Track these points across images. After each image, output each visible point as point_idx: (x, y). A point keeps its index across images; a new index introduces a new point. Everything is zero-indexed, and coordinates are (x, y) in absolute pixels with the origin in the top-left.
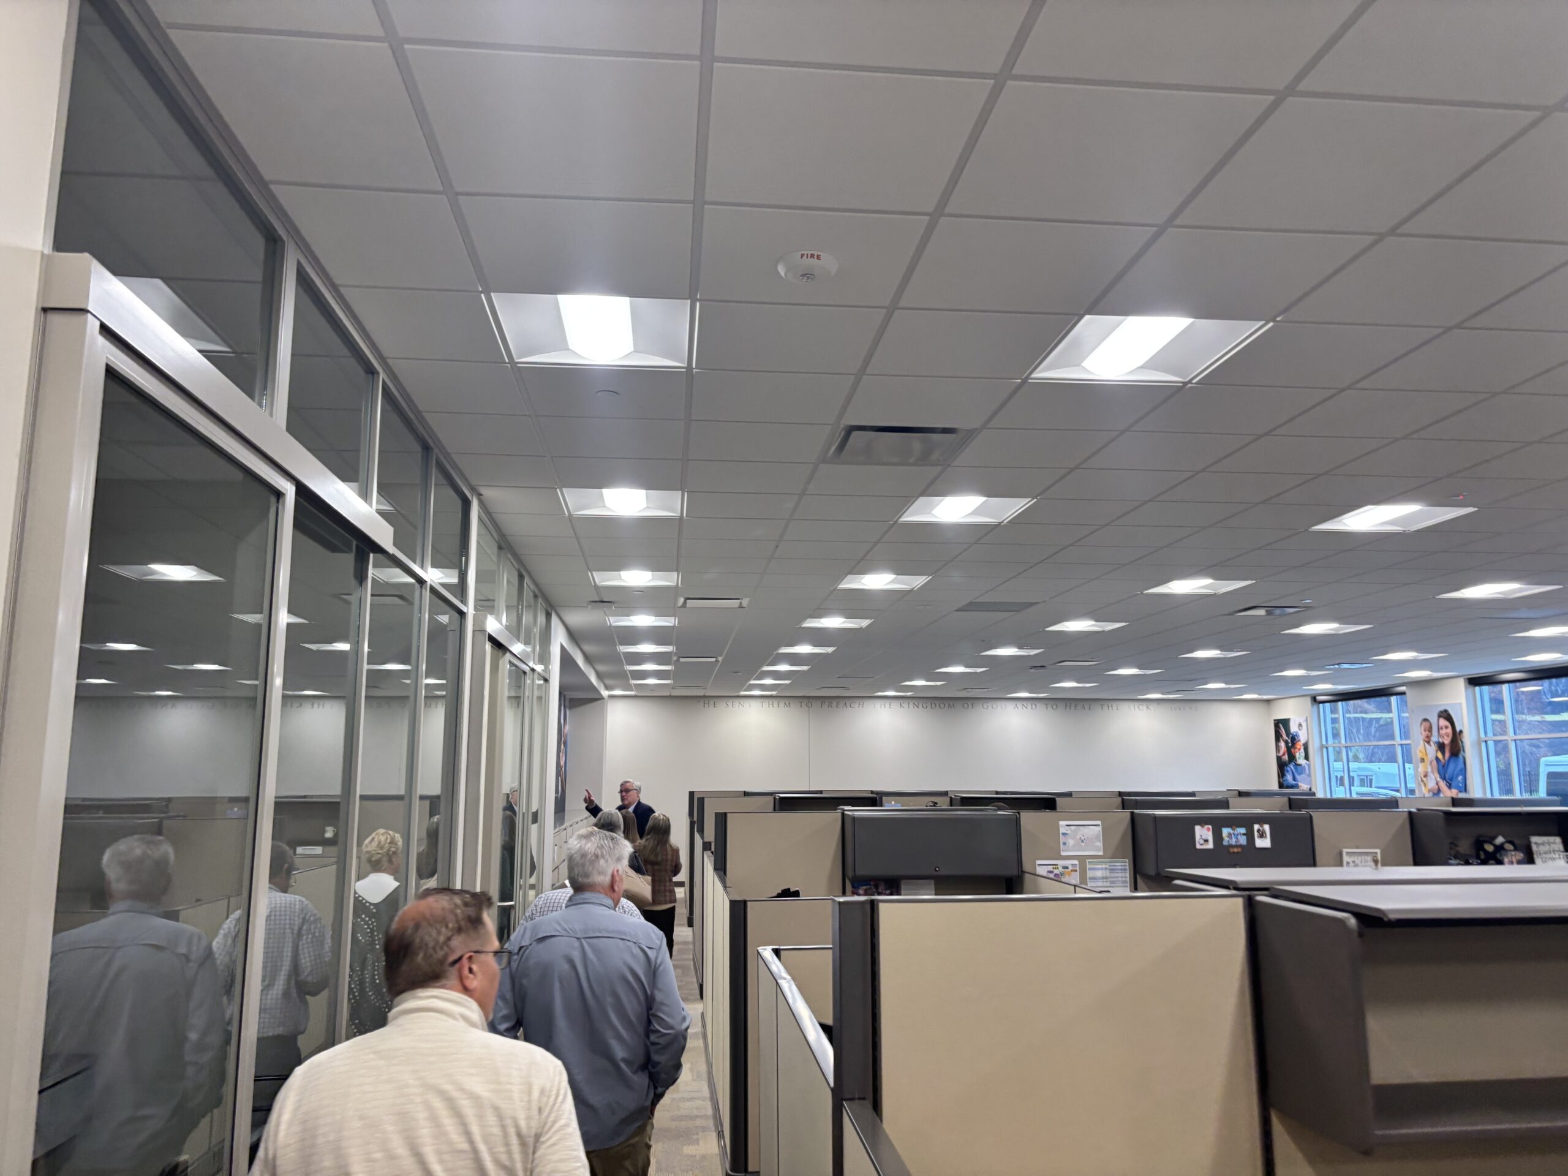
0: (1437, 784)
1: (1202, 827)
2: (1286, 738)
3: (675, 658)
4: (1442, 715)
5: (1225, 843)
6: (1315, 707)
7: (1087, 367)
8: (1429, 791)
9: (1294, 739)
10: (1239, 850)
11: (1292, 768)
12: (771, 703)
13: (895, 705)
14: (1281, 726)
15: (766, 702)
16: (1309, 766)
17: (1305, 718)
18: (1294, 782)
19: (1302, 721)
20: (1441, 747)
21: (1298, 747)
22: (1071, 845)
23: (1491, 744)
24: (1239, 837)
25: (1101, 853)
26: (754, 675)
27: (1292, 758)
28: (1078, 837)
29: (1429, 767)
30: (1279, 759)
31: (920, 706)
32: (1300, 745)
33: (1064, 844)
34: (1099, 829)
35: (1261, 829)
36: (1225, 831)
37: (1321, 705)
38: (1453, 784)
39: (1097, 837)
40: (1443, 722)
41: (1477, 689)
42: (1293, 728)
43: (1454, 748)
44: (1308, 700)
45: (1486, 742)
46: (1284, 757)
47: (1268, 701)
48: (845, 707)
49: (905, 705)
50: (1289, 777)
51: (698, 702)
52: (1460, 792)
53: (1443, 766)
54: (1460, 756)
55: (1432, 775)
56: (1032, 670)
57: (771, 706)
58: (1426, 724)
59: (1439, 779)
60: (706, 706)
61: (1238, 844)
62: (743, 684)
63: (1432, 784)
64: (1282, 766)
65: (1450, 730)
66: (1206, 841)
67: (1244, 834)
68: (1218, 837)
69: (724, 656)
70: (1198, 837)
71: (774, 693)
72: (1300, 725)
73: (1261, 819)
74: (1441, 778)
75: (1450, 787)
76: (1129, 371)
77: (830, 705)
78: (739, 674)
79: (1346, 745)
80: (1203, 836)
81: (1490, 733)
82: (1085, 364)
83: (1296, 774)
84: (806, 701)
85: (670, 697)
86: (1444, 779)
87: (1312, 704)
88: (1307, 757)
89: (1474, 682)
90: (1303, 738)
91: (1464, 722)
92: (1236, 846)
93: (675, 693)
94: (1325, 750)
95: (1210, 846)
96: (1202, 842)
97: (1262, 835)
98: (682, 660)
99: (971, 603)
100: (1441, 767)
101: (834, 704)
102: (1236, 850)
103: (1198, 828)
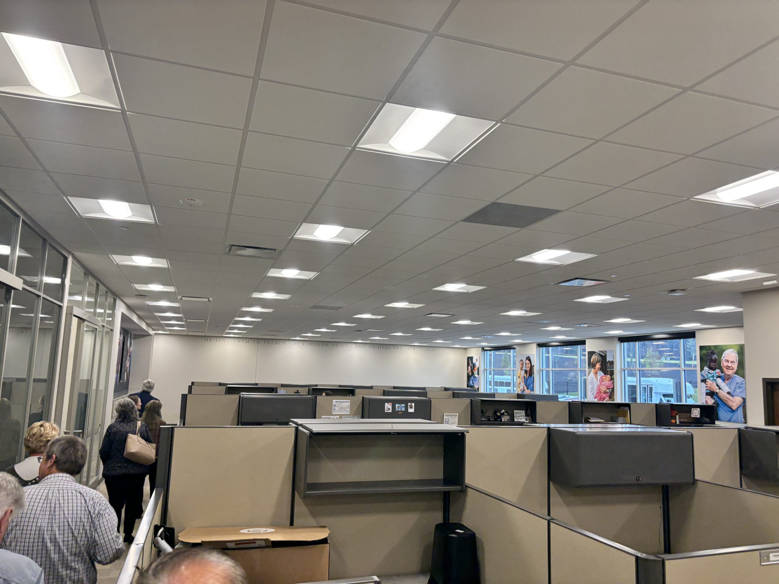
0: (523, 387)
1: (388, 403)
2: (471, 365)
3: (184, 320)
4: (527, 358)
5: (396, 410)
6: (483, 352)
7: (315, 235)
8: (521, 390)
9: (474, 365)
10: (402, 413)
11: (472, 378)
12: (239, 341)
13: (301, 344)
14: (470, 359)
15: (236, 341)
16: (479, 377)
17: (479, 357)
18: (473, 385)
19: (477, 357)
20: (526, 372)
21: (475, 369)
22: (337, 410)
23: (544, 372)
24: (402, 408)
25: (349, 413)
26: (227, 328)
27: (473, 374)
28: (340, 407)
29: (521, 380)
30: (468, 374)
31: (312, 345)
32: (476, 369)
33: (334, 409)
34: (349, 403)
35: (411, 405)
36: (397, 405)
37: (486, 352)
38: (529, 387)
39: (348, 406)
40: (528, 362)
41: (541, 348)
42: (474, 361)
43: (530, 373)
44: (481, 349)
45: (542, 370)
46: (470, 373)
47: (466, 348)
48: (276, 344)
49: (305, 344)
50: (471, 382)
51: (202, 338)
52: (531, 391)
53: (526, 380)
54: (532, 376)
55: (522, 384)
56: (356, 332)
57: (239, 342)
58: (522, 362)
59: (524, 385)
60: (206, 340)
61: (401, 410)
62: (223, 331)
63: (522, 388)
64: (469, 377)
65: (529, 365)
66: (389, 409)
67: (404, 407)
68: (394, 407)
69: (209, 319)
70: (386, 408)
71: (240, 336)
72: (477, 360)
73: (411, 401)
74: (525, 385)
75: (528, 389)
76: (331, 238)
77: (269, 343)
78: (219, 327)
79: (494, 369)
80: (388, 407)
81: (544, 367)
82: (315, 234)
83: (474, 381)
84: (256, 341)
85: (188, 335)
86: (526, 385)
87: (482, 351)
88: (478, 374)
89: (540, 345)
90: (477, 366)
91: (535, 362)
92: (401, 411)
93: (189, 334)
94: (486, 371)
95: (390, 411)
96: (387, 409)
97: (411, 407)
98: (188, 320)
99: (314, 306)
100: (525, 380)
101: (271, 343)
102: (400, 413)
103: (386, 404)
